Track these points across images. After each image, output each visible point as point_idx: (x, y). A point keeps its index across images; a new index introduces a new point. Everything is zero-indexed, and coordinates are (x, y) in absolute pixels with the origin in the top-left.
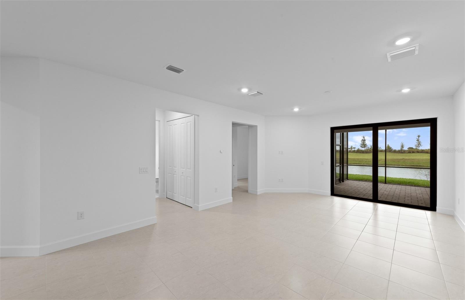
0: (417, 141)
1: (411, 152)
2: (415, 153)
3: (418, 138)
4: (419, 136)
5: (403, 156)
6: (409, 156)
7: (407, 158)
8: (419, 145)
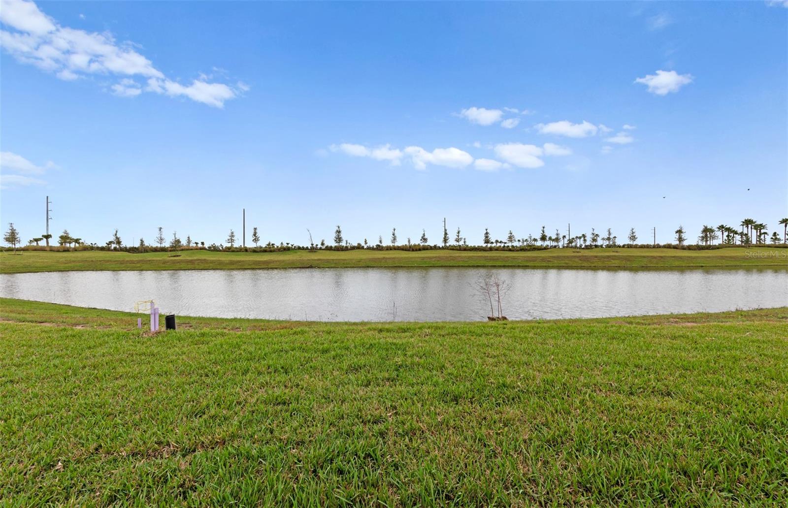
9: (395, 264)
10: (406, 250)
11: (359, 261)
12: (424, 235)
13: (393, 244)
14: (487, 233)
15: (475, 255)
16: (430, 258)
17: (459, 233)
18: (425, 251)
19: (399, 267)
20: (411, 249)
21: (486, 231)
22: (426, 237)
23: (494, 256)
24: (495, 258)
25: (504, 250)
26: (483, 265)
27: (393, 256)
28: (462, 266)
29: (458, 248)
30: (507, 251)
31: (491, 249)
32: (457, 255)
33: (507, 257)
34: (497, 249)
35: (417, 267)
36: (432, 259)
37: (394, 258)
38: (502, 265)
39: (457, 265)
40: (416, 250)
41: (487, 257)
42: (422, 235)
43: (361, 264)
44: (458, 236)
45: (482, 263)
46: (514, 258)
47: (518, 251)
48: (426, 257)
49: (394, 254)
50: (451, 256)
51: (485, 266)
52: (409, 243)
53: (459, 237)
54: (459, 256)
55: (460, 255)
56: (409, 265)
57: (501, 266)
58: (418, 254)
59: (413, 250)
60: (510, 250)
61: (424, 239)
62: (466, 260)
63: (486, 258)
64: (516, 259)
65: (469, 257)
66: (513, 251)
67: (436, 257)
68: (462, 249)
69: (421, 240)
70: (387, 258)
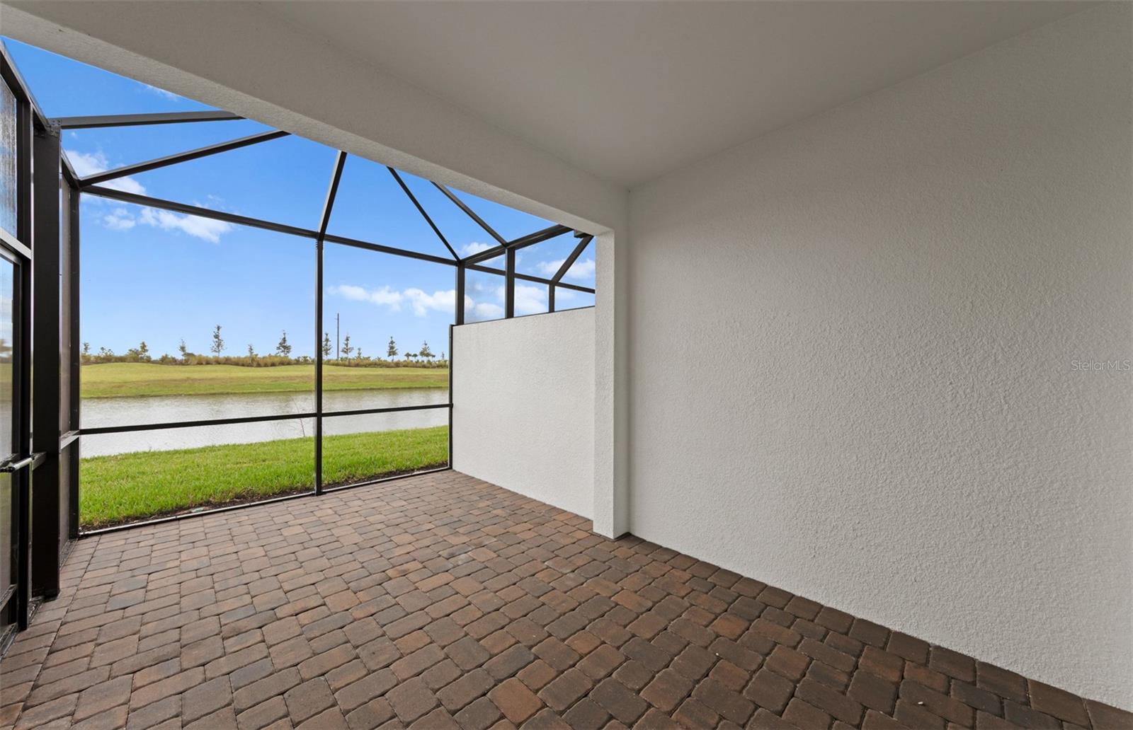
0: (216, 338)
1: (204, 363)
2: (212, 364)
3: (216, 330)
4: (219, 328)
5: (185, 372)
6: (199, 371)
7: (196, 376)
8: (218, 346)
9: (213, 389)
10: (243, 365)
11: (119, 387)
12: (284, 340)
13: (217, 354)
14: (392, 342)
15: (371, 373)
16: (291, 378)
17: (347, 340)
18: (283, 367)
19: (222, 394)
20: (255, 364)
21: (390, 340)
22: (287, 344)
23: (399, 375)
24: (399, 377)
25: (416, 367)
26: (379, 387)
27: (214, 375)
28: (346, 390)
29: (347, 363)
30: (420, 367)
31: (397, 365)
32: (344, 373)
33: (417, 376)
34: (406, 365)
35: (262, 393)
36: (294, 380)
37: (211, 379)
38: (407, 386)
39: (338, 388)
40: (266, 365)
41: (389, 375)
42: (280, 341)
43: (123, 391)
44: (347, 345)
45: (379, 385)
46: (426, 377)
47: (434, 367)
48: (283, 377)
49: (215, 371)
50: (330, 375)
51: (383, 389)
52: (251, 353)
53: (349, 346)
54: (345, 375)
55: (346, 373)
56: (245, 391)
57: (405, 388)
58: (269, 371)
59: (259, 365)
60: (424, 367)
61: (284, 346)
62: (355, 380)
63: (386, 378)
64: (428, 378)
65: (361, 377)
66: (428, 367)
67: (301, 377)
68: (352, 365)
69: (278, 348)
70: (194, 380)
